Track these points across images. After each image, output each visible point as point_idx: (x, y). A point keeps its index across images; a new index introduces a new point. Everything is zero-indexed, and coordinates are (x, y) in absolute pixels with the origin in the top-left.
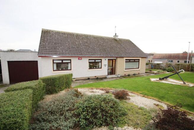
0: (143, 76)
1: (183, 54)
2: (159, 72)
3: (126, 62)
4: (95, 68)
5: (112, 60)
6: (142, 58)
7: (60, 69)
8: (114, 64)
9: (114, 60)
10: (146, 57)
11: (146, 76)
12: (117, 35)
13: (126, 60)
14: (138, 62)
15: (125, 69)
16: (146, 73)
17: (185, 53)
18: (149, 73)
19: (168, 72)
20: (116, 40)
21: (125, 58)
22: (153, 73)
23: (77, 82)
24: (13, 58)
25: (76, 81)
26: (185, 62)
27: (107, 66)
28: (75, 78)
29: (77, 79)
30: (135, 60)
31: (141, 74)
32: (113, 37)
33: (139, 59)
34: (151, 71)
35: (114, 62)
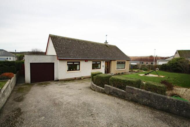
0: (128, 74)
1: (150, 57)
2: (138, 71)
3: (117, 64)
4: (96, 68)
5: (108, 62)
6: (127, 60)
7: (71, 70)
8: (109, 65)
9: (109, 62)
10: (129, 60)
11: (130, 74)
12: (107, 42)
13: (117, 62)
14: (124, 64)
15: (117, 69)
16: (130, 72)
17: (151, 57)
18: (131, 72)
19: (144, 71)
20: (107, 46)
21: (116, 61)
22: (135, 72)
23: (86, 80)
24: (35, 60)
25: (83, 79)
26: (152, 63)
27: (104, 67)
28: (83, 76)
29: (84, 77)
30: (122, 62)
31: (127, 73)
32: (104, 43)
33: (125, 62)
34: (132, 70)
35: (109, 64)
